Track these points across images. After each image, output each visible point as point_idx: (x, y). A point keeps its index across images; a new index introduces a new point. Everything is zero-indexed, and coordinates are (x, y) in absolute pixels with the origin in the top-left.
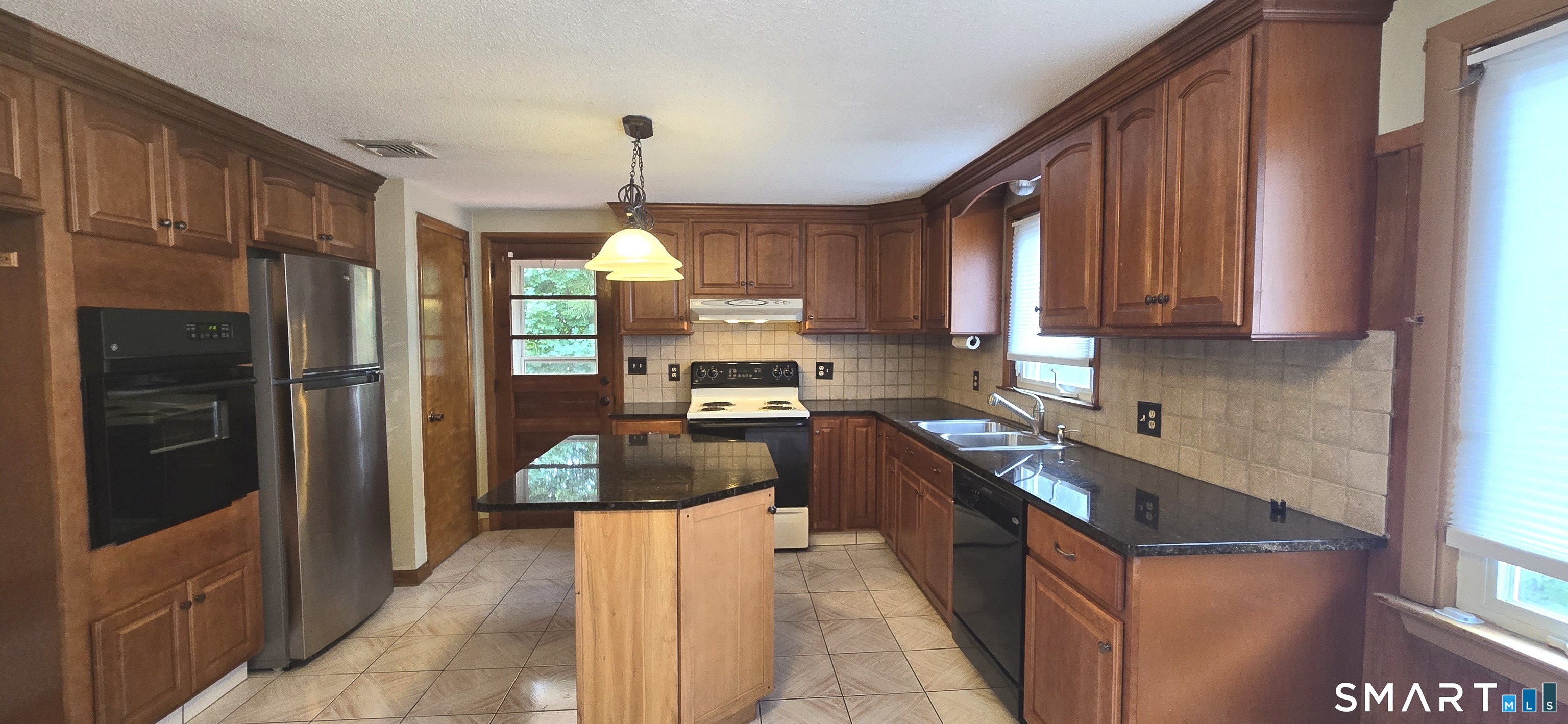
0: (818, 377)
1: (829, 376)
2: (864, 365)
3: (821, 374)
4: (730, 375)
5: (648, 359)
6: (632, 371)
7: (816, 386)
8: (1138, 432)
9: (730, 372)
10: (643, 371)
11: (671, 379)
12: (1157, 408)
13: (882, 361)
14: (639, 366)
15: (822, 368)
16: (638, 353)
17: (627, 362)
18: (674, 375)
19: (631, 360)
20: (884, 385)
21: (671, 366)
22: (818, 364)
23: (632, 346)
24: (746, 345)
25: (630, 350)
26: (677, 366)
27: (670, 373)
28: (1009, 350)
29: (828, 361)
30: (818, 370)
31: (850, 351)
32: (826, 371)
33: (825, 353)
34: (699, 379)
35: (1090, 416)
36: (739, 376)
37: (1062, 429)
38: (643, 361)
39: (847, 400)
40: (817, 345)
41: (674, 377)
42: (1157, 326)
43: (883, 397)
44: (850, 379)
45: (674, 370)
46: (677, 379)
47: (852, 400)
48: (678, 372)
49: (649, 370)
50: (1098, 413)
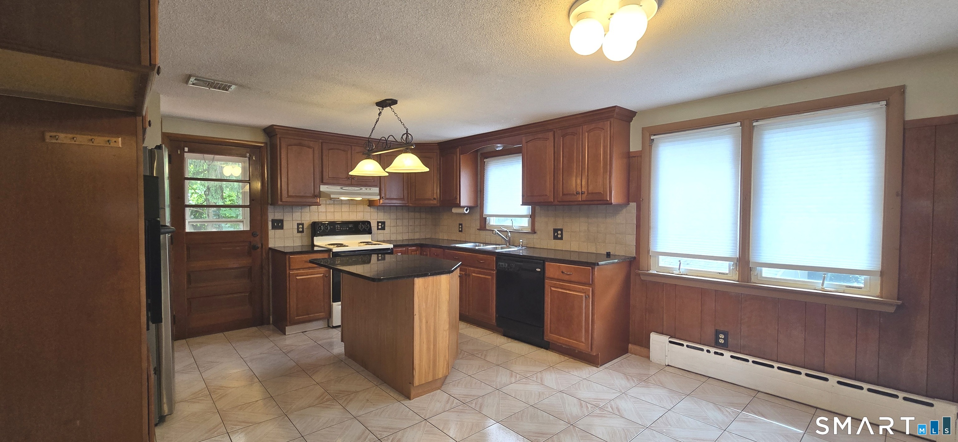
0: (378, 229)
1: (383, 228)
2: (399, 222)
3: (380, 227)
4: (337, 229)
5: (285, 220)
6: (274, 228)
7: (377, 233)
8: (554, 239)
9: (336, 227)
10: (282, 228)
11: (298, 232)
12: (561, 230)
13: (407, 220)
14: (278, 224)
15: (380, 224)
16: (278, 216)
17: (271, 222)
18: (301, 230)
19: (273, 221)
20: (408, 233)
21: (298, 224)
22: (378, 222)
23: (274, 212)
24: (342, 212)
25: (273, 214)
26: (303, 224)
27: (298, 228)
28: (484, 213)
29: (383, 221)
30: (378, 225)
31: (393, 216)
32: (382, 226)
33: (381, 217)
34: (319, 231)
35: (531, 236)
36: (341, 229)
37: (522, 242)
38: (281, 221)
39: (392, 240)
40: (377, 212)
41: (301, 231)
42: (580, 201)
43: (408, 239)
44: (394, 230)
46: (302, 232)
47: (394, 240)
48: (303, 228)
49: (285, 227)
50: (535, 235)
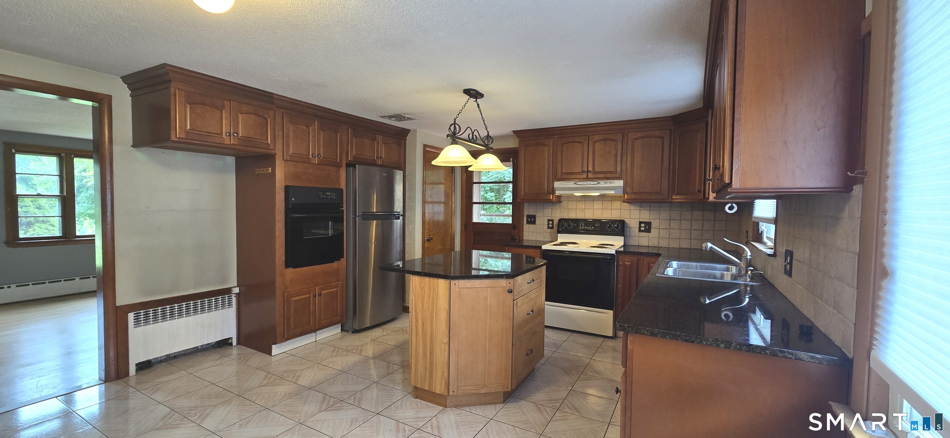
0: (640, 231)
1: (648, 230)
2: (674, 224)
3: (643, 229)
4: (580, 227)
5: (537, 216)
6: (528, 222)
7: (639, 237)
8: (785, 273)
10: (534, 223)
12: (791, 254)
14: (532, 220)
15: (643, 225)
16: (531, 213)
18: (550, 226)
19: (528, 216)
21: (549, 220)
24: (593, 209)
25: (528, 211)
27: (548, 224)
28: (753, 214)
29: (648, 221)
30: (640, 227)
31: (665, 215)
32: (647, 227)
33: (645, 215)
34: (561, 228)
35: (773, 262)
36: (586, 227)
37: (751, 270)
38: (534, 217)
39: (661, 247)
40: (640, 210)
44: (663, 233)
45: (551, 222)
46: (552, 228)
47: (665, 247)
48: (553, 224)
49: (537, 222)
50: (776, 260)
